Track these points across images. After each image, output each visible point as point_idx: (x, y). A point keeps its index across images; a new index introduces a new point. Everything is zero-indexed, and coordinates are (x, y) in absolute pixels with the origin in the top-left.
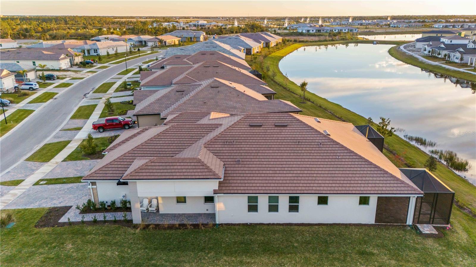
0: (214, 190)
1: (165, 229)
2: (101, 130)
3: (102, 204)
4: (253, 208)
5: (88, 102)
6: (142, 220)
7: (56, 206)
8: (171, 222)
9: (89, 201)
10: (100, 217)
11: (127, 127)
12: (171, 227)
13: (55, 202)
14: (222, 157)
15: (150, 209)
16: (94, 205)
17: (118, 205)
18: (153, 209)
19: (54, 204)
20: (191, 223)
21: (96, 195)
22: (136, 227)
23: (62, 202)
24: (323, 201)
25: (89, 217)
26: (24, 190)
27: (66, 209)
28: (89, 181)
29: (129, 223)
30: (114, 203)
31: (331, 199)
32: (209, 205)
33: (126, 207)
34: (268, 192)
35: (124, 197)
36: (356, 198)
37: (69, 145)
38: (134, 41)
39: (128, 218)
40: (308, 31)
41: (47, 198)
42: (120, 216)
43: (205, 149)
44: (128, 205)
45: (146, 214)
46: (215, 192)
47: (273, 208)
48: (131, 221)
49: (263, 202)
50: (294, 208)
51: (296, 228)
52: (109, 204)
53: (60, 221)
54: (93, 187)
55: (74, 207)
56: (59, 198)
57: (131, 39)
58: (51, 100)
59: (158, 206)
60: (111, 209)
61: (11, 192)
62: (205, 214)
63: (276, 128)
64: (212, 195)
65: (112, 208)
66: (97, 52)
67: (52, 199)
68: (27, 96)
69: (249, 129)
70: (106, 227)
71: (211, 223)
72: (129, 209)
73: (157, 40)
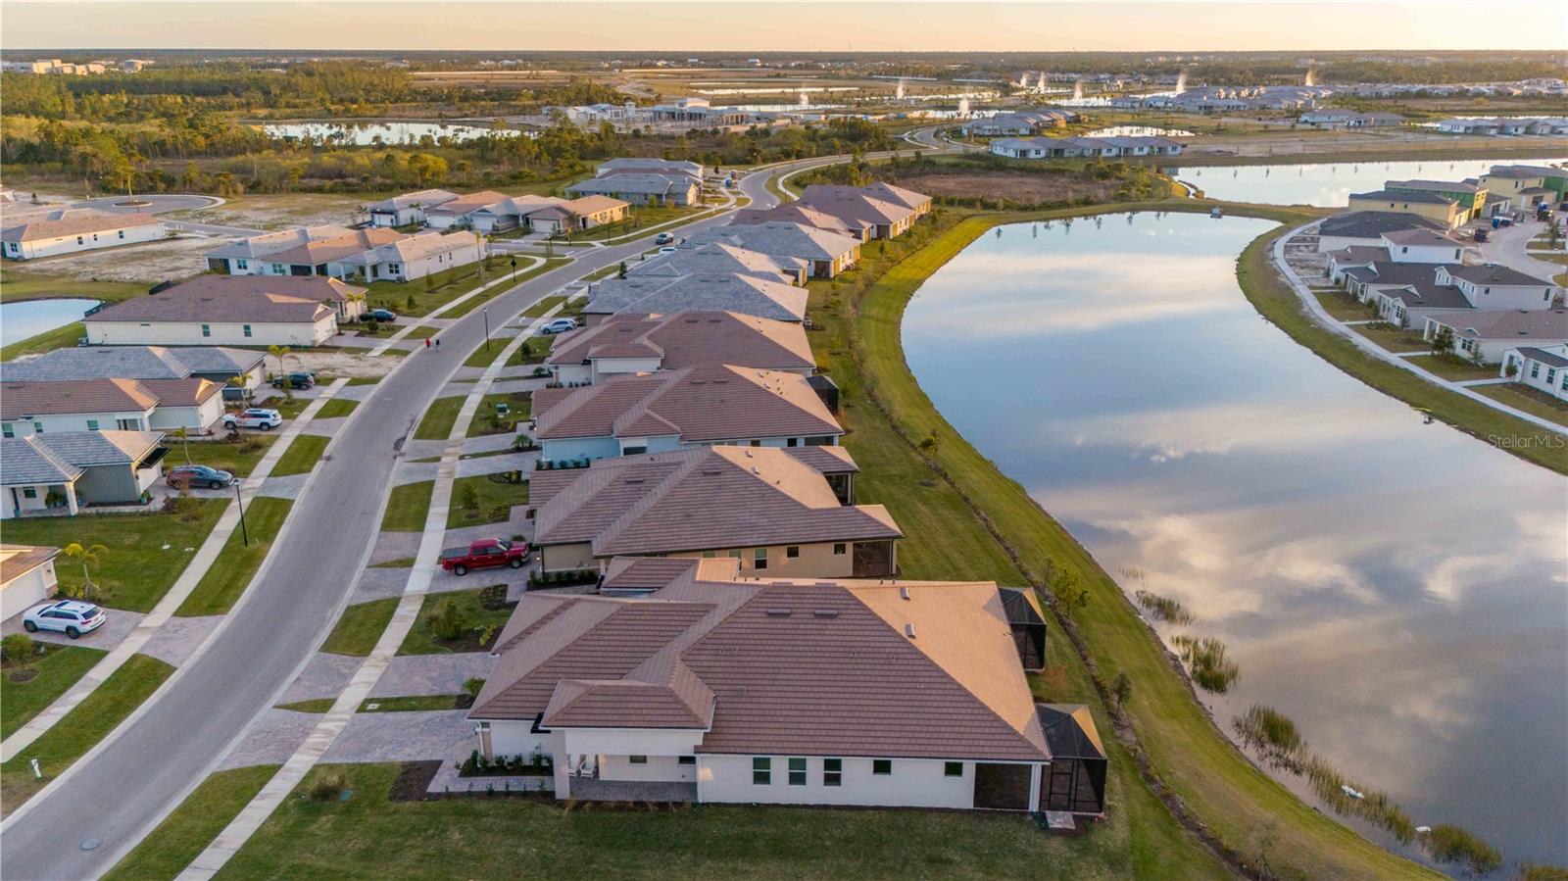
0: (696, 747)
1: (611, 810)
2: (461, 571)
3: (500, 760)
4: (762, 777)
5: (409, 472)
6: (571, 793)
7: (413, 759)
8: (622, 797)
9: (475, 753)
10: (498, 783)
11: (516, 564)
12: (621, 807)
13: (407, 750)
14: (712, 681)
15: (583, 772)
16: (485, 762)
17: (527, 762)
18: (588, 772)
19: (409, 755)
20: (654, 800)
21: (487, 744)
22: (561, 804)
23: (421, 751)
24: (882, 767)
25: (481, 784)
26: (344, 724)
27: (435, 765)
28: (478, 721)
29: (548, 796)
30: (519, 759)
31: (896, 765)
32: (686, 767)
33: (542, 766)
34: (788, 751)
35: (537, 748)
36: (940, 765)
37: (399, 611)
38: (495, 216)
39: (547, 788)
40: (1024, 153)
41: (391, 742)
42: (531, 783)
43: (683, 664)
44: (544, 763)
45: (577, 780)
46: (698, 749)
47: (797, 778)
48: (552, 794)
49: (779, 768)
50: (833, 779)
51: (834, 813)
52: (511, 759)
53: (429, 790)
54: (485, 730)
55: (448, 764)
56: (414, 743)
57: (485, 211)
58: (320, 464)
59: (597, 767)
60: (514, 769)
61: (321, 726)
62: (679, 783)
63: (816, 621)
64: (691, 754)
65: (516, 767)
66: (397, 272)
67: (402, 744)
68: (260, 452)
69: (766, 620)
70: (510, 804)
71: (689, 800)
72: (549, 771)
73: (562, 216)
